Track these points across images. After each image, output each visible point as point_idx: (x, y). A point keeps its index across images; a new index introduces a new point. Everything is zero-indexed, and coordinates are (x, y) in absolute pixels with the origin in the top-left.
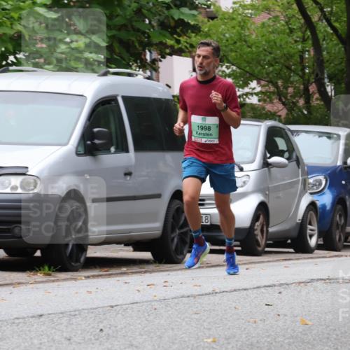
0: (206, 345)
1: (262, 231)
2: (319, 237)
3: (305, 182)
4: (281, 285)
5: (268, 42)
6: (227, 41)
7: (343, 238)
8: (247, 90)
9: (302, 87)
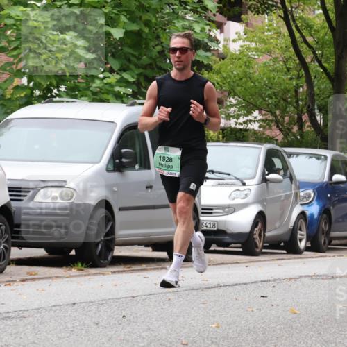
0: (211, 329)
1: (260, 235)
2: (307, 241)
3: (296, 195)
4: (275, 280)
5: (269, 78)
6: (235, 77)
7: (327, 242)
8: (250, 118)
9: (296, 116)
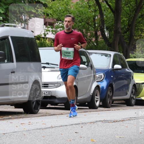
2: (100, 101)
3: (94, 76)
4: (82, 123)
5: (79, 11)
6: (60, 11)
7: (111, 102)
9: (94, 32)
